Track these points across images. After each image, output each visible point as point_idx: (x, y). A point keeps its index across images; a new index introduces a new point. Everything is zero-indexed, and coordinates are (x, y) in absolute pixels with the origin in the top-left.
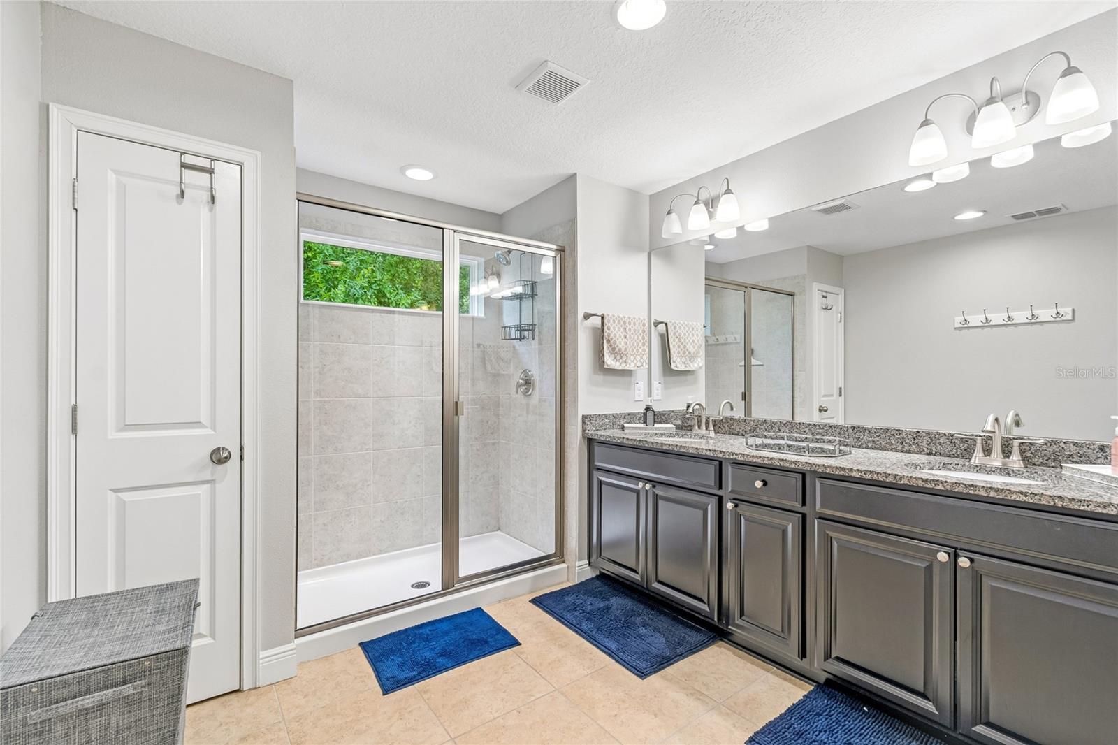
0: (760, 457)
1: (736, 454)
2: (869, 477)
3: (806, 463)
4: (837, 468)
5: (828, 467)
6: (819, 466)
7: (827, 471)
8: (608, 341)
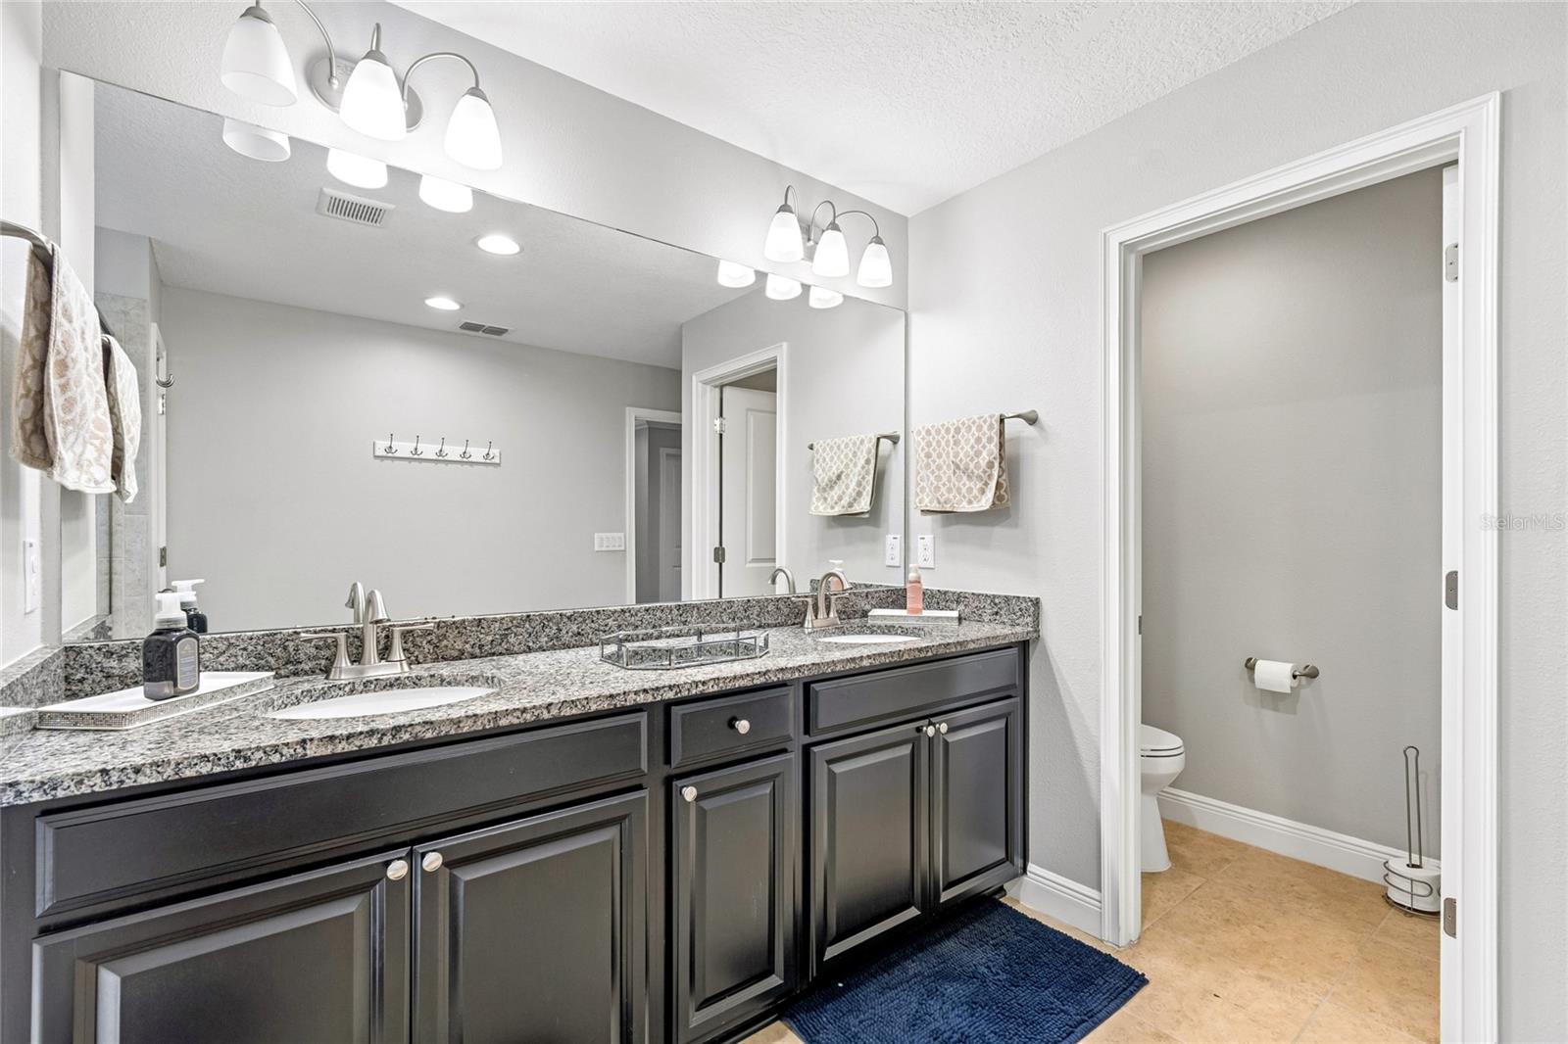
0: (748, 675)
1: (704, 683)
2: (877, 663)
3: (813, 664)
4: (848, 660)
5: (839, 662)
6: (828, 663)
7: (837, 669)
8: (63, 366)
